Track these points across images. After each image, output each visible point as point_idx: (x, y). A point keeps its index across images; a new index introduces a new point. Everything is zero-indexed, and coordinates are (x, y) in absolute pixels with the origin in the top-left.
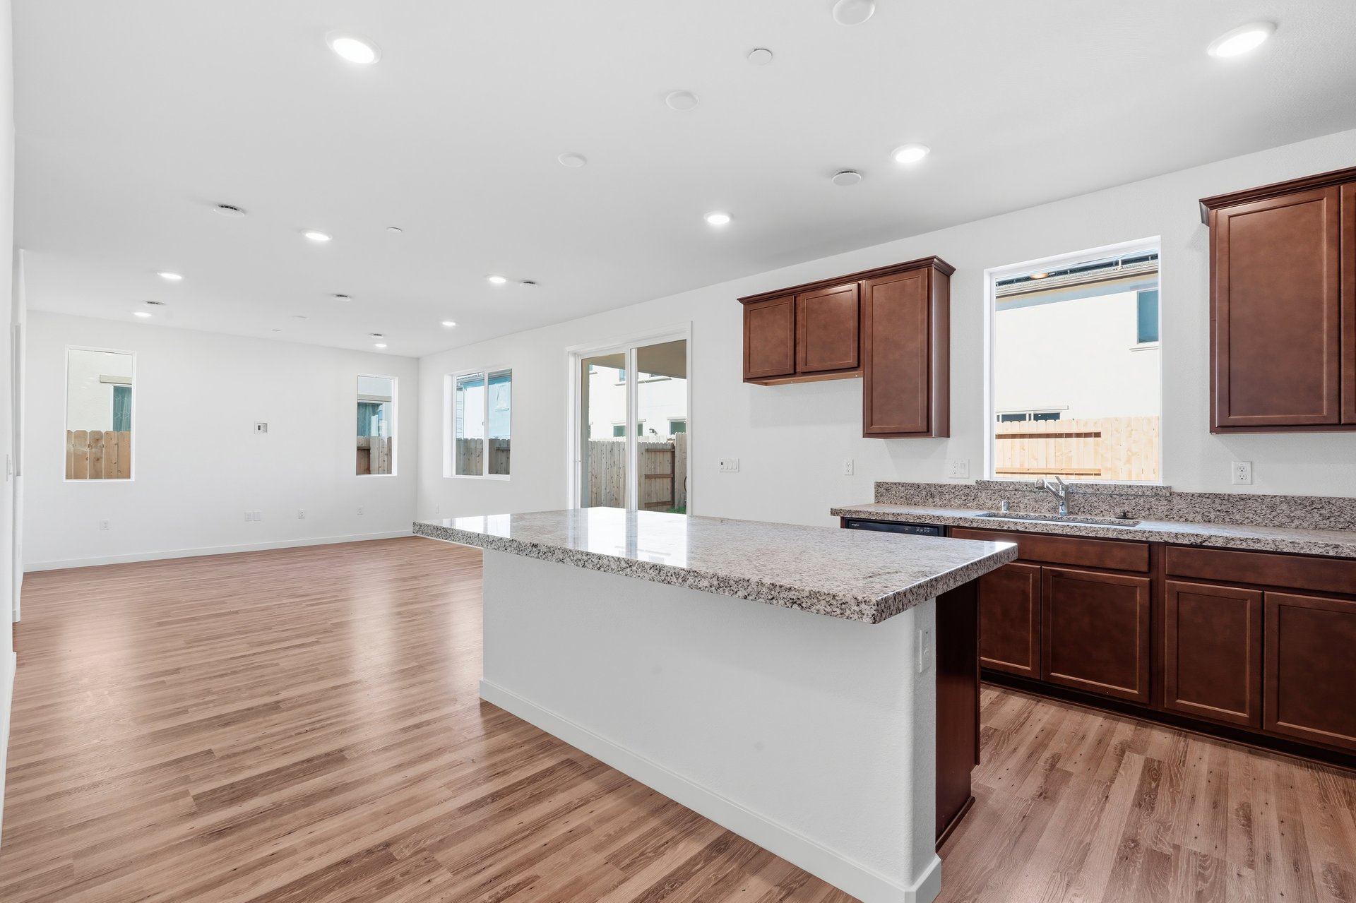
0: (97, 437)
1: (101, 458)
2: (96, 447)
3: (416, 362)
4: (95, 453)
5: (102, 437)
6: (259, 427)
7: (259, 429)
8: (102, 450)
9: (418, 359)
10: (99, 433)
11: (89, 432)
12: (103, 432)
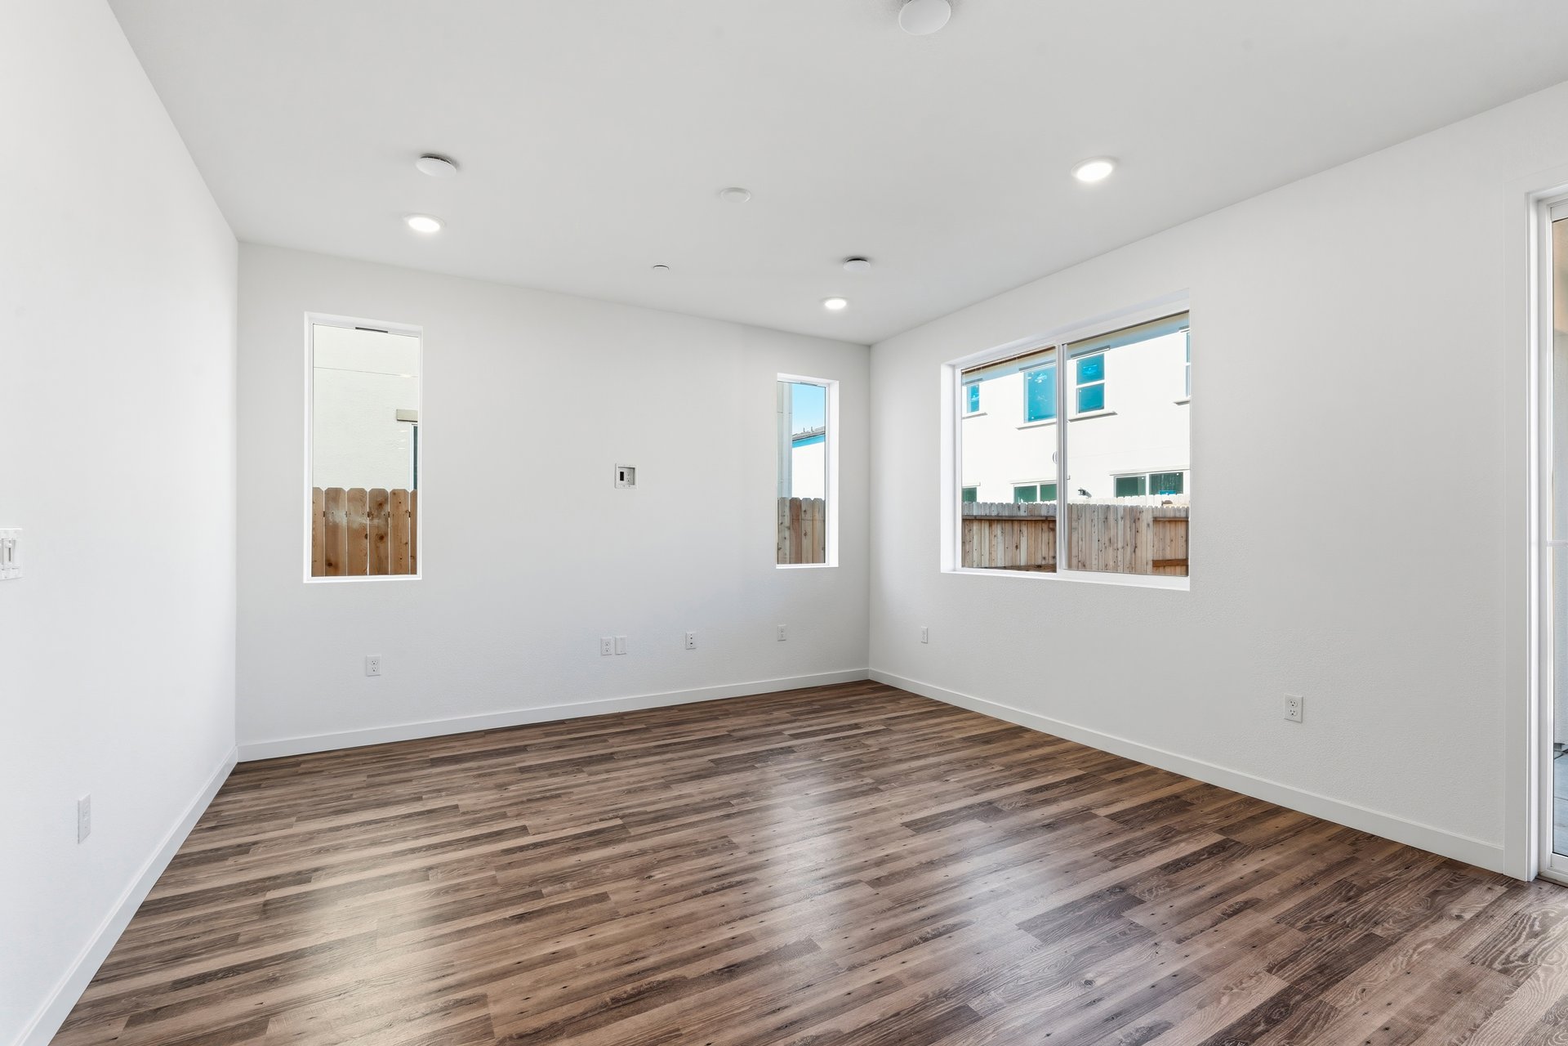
0: (380, 499)
1: (386, 534)
2: (378, 517)
3: (866, 351)
4: (378, 527)
5: (386, 500)
6: (622, 474)
7: (622, 478)
8: (387, 521)
9: (869, 347)
10: (382, 492)
11: (368, 490)
12: (389, 491)
